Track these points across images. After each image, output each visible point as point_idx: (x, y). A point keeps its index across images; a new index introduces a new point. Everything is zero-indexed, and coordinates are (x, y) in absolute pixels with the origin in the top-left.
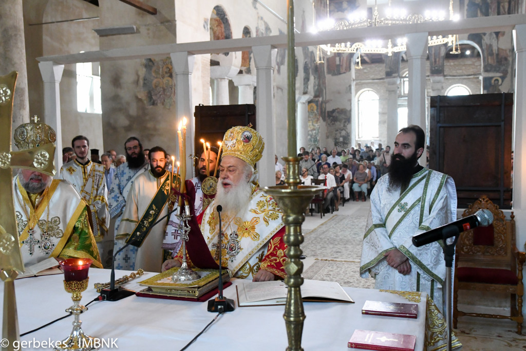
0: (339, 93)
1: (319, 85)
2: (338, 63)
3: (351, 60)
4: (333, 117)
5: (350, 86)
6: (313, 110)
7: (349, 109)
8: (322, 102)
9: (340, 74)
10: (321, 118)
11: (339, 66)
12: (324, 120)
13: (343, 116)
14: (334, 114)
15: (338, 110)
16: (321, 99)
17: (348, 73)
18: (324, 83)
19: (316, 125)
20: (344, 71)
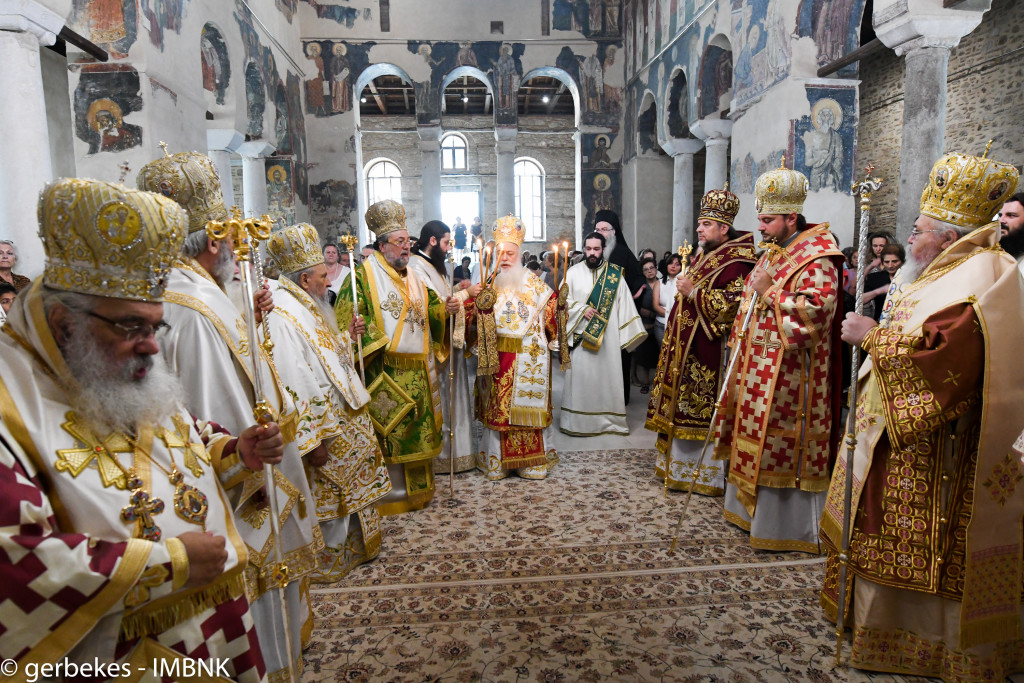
0: (332, 151)
1: (289, 129)
2: (327, 92)
3: (351, 88)
4: (323, 197)
5: (352, 138)
6: (278, 180)
7: (352, 183)
8: (298, 165)
9: (332, 114)
10: (297, 197)
11: (329, 99)
12: (305, 201)
13: (340, 195)
14: (324, 192)
15: (332, 184)
16: (294, 158)
17: (346, 113)
18: (301, 128)
19: (288, 209)
20: (339, 108)
